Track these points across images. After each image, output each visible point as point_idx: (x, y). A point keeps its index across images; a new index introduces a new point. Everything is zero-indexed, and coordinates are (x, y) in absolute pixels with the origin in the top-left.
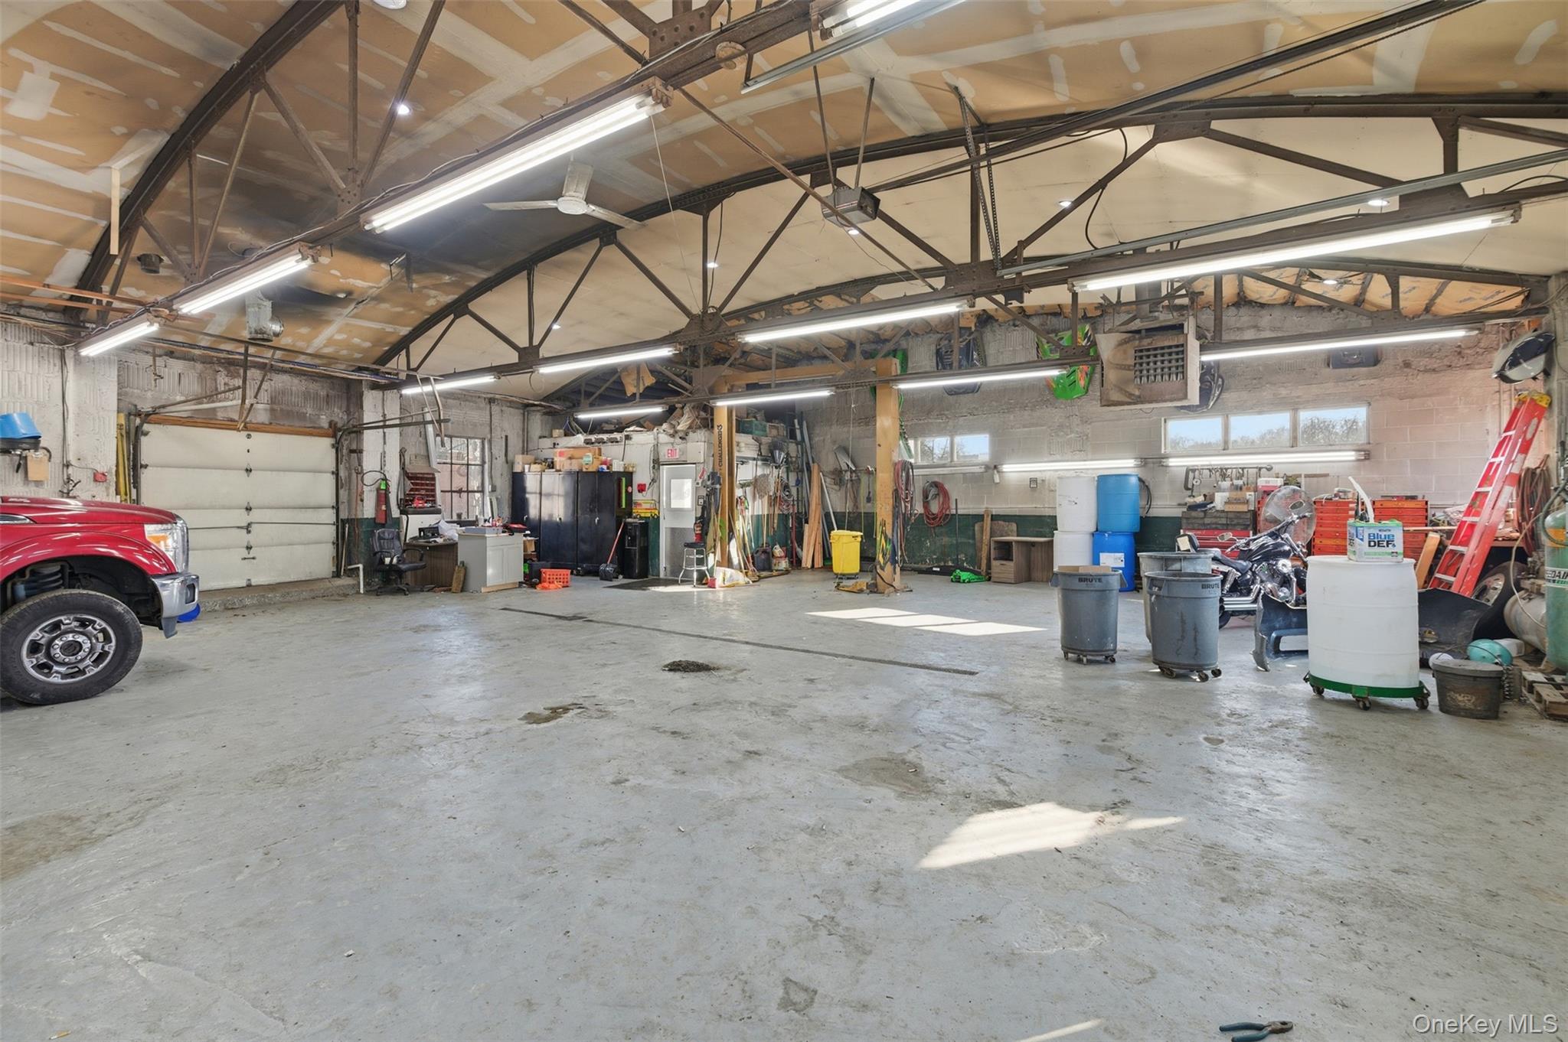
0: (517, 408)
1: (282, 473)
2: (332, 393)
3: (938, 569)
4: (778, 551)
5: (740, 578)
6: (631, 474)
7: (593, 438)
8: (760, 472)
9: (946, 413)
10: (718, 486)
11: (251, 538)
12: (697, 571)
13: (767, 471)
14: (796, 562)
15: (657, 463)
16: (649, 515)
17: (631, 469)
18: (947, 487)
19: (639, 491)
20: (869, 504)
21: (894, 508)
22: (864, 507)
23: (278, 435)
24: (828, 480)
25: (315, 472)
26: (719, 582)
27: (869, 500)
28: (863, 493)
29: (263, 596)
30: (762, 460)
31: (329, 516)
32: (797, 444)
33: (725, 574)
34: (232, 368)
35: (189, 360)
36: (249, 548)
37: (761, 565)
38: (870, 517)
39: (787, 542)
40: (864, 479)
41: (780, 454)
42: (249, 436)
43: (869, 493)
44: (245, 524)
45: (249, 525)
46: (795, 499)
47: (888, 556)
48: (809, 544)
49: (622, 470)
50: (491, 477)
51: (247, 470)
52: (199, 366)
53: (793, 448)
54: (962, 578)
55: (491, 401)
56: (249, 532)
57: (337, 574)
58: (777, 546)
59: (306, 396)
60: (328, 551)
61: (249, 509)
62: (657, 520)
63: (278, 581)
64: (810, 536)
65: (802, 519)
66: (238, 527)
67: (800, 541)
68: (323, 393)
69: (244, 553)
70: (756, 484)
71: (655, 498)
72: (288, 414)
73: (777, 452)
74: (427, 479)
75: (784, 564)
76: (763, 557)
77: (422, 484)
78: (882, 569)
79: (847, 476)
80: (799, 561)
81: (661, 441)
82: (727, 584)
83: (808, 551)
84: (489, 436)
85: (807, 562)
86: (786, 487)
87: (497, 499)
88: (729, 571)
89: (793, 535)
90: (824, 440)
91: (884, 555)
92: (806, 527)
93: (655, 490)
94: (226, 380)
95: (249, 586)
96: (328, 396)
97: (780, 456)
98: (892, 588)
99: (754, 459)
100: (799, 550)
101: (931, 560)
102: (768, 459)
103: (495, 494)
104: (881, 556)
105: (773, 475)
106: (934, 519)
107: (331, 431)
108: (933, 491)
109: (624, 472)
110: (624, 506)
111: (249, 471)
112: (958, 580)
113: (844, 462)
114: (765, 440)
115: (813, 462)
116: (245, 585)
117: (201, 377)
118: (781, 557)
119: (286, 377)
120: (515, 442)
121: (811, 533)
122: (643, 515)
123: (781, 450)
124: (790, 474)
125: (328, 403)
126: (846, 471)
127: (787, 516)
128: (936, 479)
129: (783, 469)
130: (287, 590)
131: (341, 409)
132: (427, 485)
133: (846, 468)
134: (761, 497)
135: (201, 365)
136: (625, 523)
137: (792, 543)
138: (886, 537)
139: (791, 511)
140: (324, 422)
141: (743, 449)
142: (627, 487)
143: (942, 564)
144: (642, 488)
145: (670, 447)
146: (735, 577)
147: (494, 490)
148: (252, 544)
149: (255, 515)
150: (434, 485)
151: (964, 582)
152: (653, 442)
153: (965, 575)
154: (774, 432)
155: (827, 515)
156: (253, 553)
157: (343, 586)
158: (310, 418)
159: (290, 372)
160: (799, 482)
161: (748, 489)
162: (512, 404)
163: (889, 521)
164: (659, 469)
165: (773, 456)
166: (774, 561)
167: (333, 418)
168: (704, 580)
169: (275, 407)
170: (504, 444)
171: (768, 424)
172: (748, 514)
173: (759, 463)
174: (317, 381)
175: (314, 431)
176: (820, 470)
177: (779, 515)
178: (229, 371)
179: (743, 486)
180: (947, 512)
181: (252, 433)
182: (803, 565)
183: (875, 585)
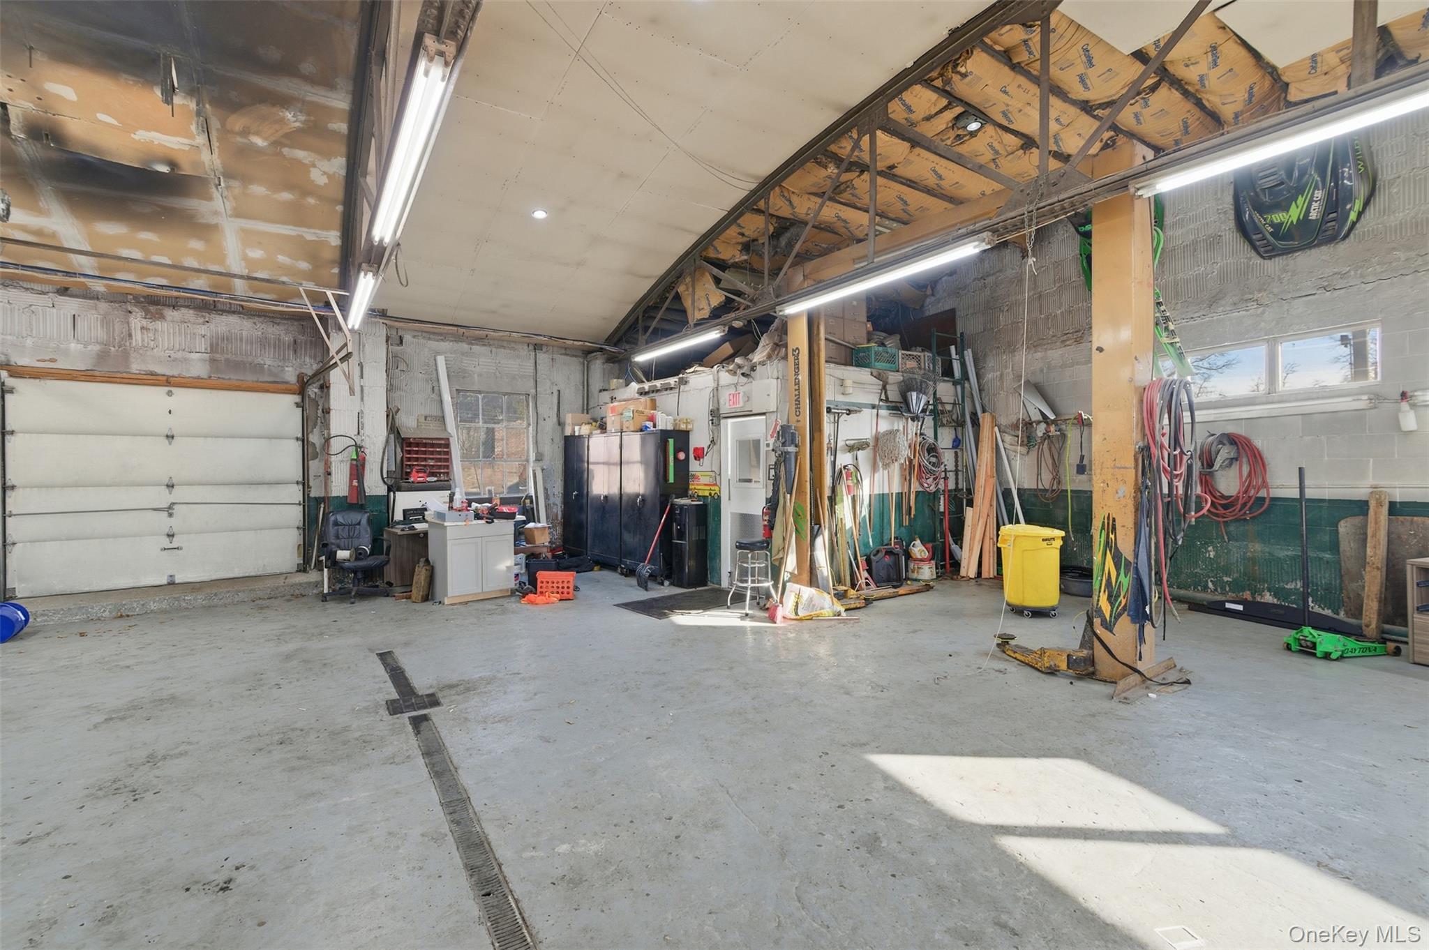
0: (576, 356)
1: (221, 440)
2: (301, 338)
3: (1240, 608)
4: (919, 549)
5: (826, 604)
6: (687, 433)
7: (647, 386)
8: (884, 426)
9: (1257, 295)
10: (792, 449)
11: (176, 523)
12: (752, 589)
13: (899, 424)
14: (949, 566)
15: (716, 416)
16: (707, 493)
17: (683, 427)
18: (1258, 443)
19: (696, 459)
20: (1083, 477)
21: (1139, 490)
22: (1072, 481)
23: (215, 392)
24: (1008, 438)
25: (270, 437)
26: (785, 610)
27: (1081, 469)
28: (1071, 458)
29: (177, 599)
30: (888, 408)
31: (296, 494)
32: (955, 383)
33: (799, 596)
34: (152, 308)
35: (92, 298)
36: (171, 536)
37: (883, 574)
38: (1084, 501)
39: (935, 534)
40: (1073, 434)
41: (919, 400)
42: (170, 394)
43: (1082, 457)
44: (166, 505)
45: (170, 507)
46: (951, 466)
47: (1122, 600)
48: (972, 539)
49: (670, 427)
50: (536, 443)
51: (167, 436)
52: (103, 306)
53: (946, 390)
54: (1320, 649)
55: (537, 347)
56: (171, 515)
57: (303, 569)
58: (918, 542)
59: (263, 342)
60: (293, 538)
61: (170, 486)
62: (717, 501)
63: (214, 577)
64: (974, 526)
65: (962, 499)
66: (155, 510)
67: (958, 535)
68: (288, 339)
69: (165, 542)
70: (880, 447)
71: (715, 468)
72: (237, 366)
73: (914, 395)
74: (440, 446)
75: (927, 572)
76: (888, 560)
77: (432, 453)
78: (1108, 626)
79: (1040, 430)
80: (956, 565)
81: (722, 383)
82: (801, 613)
83: (971, 550)
84: (533, 391)
85: (969, 567)
86: (932, 450)
87: (543, 470)
88: (808, 592)
89: (946, 524)
90: (1002, 375)
91: (1112, 599)
92: (969, 513)
93: (715, 456)
94: (144, 322)
95: (171, 583)
96: (295, 342)
97: (917, 401)
98: (1136, 677)
99: (873, 407)
100: (954, 547)
101: (1219, 584)
102: (900, 407)
103: (541, 464)
104: (1104, 598)
105: (907, 432)
106: (1225, 507)
107: (296, 387)
108: (1225, 452)
109: (673, 431)
110: (671, 480)
111: (170, 437)
112: (1308, 650)
113: (1035, 407)
114: (895, 378)
115: (984, 411)
116: (165, 582)
117: (106, 321)
118: (922, 560)
119: (233, 320)
120: (572, 397)
121: (975, 520)
122: (701, 493)
123: (921, 391)
124: (940, 430)
125: (295, 352)
126: (1038, 422)
127: (935, 496)
128: (1231, 429)
129: (929, 421)
130: (214, 591)
131: (315, 359)
132: (439, 453)
133: (1037, 417)
134: (886, 466)
135: (107, 305)
136: (672, 505)
137: (943, 536)
138: (1117, 557)
139: (941, 486)
140: (290, 375)
141: (850, 390)
142: (676, 452)
143: (1247, 595)
144: (699, 454)
145: (733, 391)
146: (817, 601)
147: (539, 458)
148: (175, 530)
149: (179, 494)
150: (448, 453)
151: (1327, 656)
152: (712, 385)
153: (1328, 642)
154: (912, 364)
155: (1007, 493)
156: (176, 542)
157: (300, 584)
158: (269, 370)
159: (239, 313)
160: (957, 443)
161: (860, 453)
162: (567, 351)
163: (1125, 522)
164: (719, 424)
165: (906, 401)
166: (911, 565)
167: (303, 371)
168: (765, 604)
169: (218, 356)
170: (556, 401)
171: (901, 352)
172: (866, 491)
173: (883, 412)
174: (278, 324)
175: (276, 386)
176: (995, 423)
177: (917, 493)
178: (147, 312)
179: (851, 448)
180: (1263, 493)
181: (174, 390)
182: (963, 572)
183: (1091, 661)
